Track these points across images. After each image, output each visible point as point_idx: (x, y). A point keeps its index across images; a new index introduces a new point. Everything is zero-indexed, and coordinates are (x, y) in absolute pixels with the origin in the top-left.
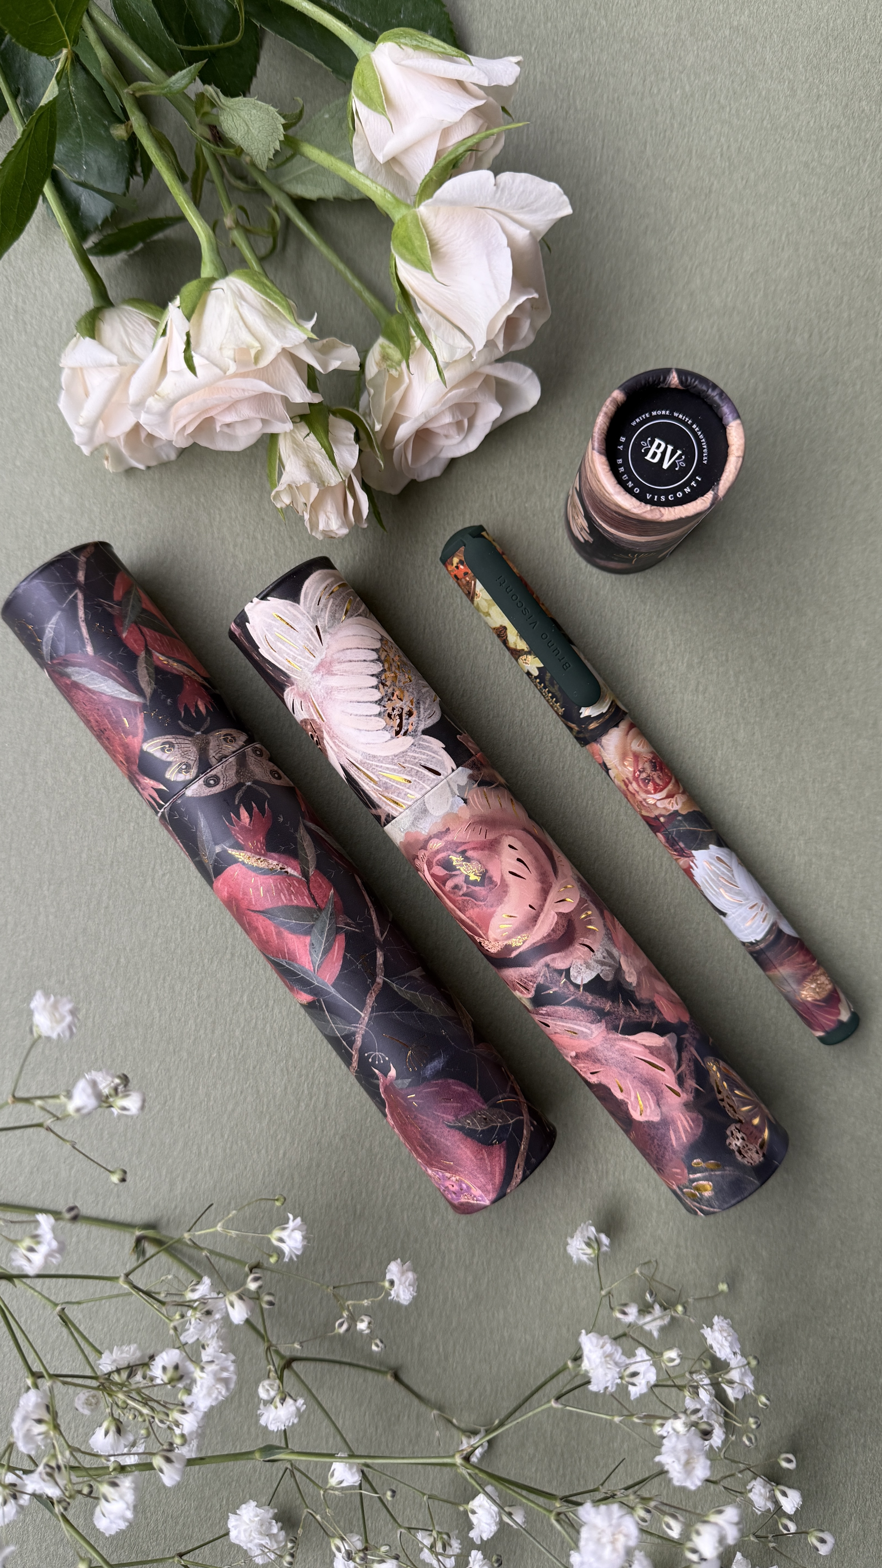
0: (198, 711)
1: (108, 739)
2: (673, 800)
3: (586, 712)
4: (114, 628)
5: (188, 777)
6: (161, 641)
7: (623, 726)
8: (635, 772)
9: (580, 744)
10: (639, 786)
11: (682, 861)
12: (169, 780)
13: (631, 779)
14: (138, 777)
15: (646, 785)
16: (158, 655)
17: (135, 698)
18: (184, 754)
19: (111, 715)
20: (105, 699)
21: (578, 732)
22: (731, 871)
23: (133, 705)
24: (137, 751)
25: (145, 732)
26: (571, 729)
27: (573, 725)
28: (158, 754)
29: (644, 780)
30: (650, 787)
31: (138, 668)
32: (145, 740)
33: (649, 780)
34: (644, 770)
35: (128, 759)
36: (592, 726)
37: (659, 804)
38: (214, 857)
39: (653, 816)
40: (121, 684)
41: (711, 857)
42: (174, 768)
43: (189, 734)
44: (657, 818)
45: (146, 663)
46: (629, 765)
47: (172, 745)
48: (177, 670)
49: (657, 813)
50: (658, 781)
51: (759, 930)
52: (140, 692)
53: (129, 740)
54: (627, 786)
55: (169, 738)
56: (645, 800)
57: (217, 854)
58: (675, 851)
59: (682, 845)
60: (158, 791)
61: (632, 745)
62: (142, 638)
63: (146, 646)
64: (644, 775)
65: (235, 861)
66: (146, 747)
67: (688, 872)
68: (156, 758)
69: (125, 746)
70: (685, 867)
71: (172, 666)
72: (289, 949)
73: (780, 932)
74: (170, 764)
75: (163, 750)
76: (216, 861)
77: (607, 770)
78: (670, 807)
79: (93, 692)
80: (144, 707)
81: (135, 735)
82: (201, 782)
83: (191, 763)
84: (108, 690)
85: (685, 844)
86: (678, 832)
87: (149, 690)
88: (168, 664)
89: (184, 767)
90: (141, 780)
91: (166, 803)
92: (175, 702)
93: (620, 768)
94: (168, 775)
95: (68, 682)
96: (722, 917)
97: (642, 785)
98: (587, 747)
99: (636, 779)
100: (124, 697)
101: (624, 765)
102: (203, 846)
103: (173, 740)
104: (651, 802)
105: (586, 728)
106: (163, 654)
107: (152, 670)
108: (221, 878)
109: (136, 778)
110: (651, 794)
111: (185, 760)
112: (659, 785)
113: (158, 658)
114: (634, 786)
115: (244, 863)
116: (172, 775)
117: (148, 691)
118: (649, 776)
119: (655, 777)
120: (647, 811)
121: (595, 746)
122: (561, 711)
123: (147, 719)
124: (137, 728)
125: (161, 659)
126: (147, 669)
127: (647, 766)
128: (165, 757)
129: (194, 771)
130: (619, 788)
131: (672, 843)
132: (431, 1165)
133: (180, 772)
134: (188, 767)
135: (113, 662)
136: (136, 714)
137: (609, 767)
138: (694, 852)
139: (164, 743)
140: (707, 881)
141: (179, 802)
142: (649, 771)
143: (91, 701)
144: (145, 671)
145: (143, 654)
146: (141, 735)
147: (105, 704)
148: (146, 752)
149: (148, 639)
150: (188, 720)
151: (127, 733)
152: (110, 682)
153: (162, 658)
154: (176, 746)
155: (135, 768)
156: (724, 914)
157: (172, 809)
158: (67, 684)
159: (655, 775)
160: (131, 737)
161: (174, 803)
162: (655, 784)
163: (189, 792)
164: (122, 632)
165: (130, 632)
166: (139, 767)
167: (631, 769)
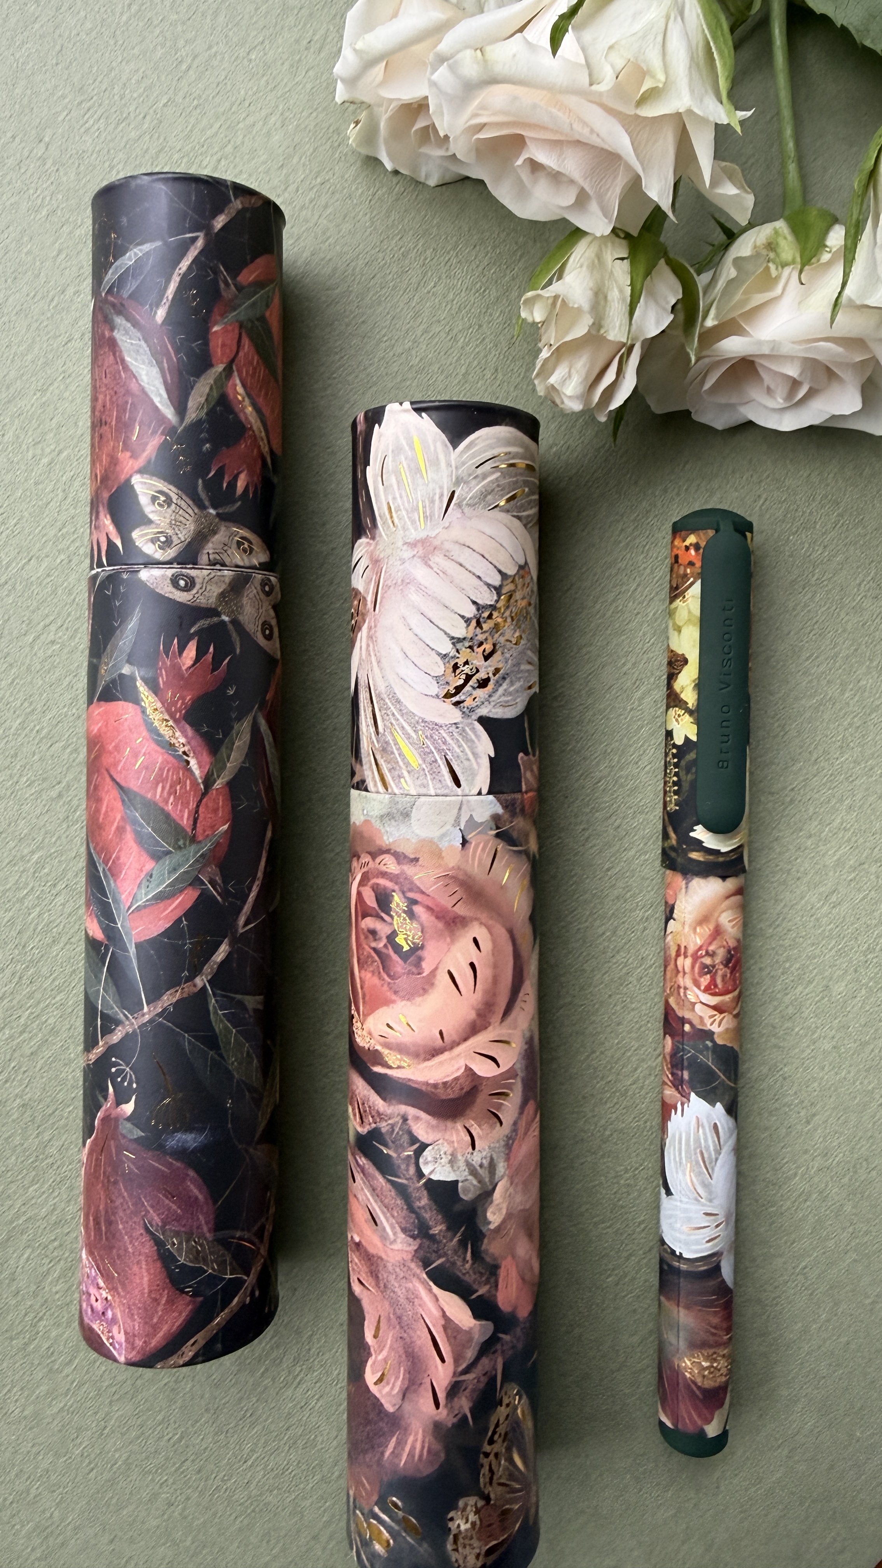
0: (232, 485)
1: (101, 436)
2: (718, 1017)
3: (700, 833)
4: (210, 312)
5: (159, 555)
6: (255, 369)
7: (731, 884)
8: (700, 948)
9: (663, 861)
10: (693, 967)
11: (670, 1092)
12: (132, 542)
13: (690, 951)
14: (101, 509)
15: (702, 974)
16: (238, 382)
17: (169, 412)
18: (175, 524)
19: (125, 410)
20: (133, 386)
21: (672, 848)
22: (718, 1152)
23: (162, 418)
24: (123, 477)
25: (149, 462)
26: (665, 836)
27: (673, 835)
28: (144, 500)
29: (704, 966)
30: (705, 980)
31: (202, 379)
32: (141, 471)
33: (709, 972)
34: (712, 955)
35: (105, 479)
36: (694, 855)
37: (698, 1007)
38: (115, 675)
39: (680, 1014)
40: (165, 382)
41: (708, 1117)
42: (151, 530)
43: (201, 506)
44: (683, 1021)
45: (215, 381)
46: (701, 935)
47: (169, 501)
48: (247, 418)
49: (687, 1015)
50: (719, 981)
51: (694, 1247)
52: (181, 409)
53: (123, 456)
54: (678, 954)
55: (173, 492)
56: (686, 989)
57: (121, 676)
58: (673, 1074)
59: (686, 1075)
60: (110, 544)
61: (724, 915)
62: (234, 348)
63: (232, 361)
64: (708, 961)
65: (136, 701)
66: (137, 481)
67: (666, 1110)
68: (138, 503)
69: (114, 461)
70: (668, 1101)
71: (244, 408)
72: (118, 858)
73: (717, 1268)
74: (150, 522)
75: (154, 499)
76: (113, 681)
77: (669, 915)
78: (708, 1022)
79: (126, 368)
80: (171, 431)
81: (134, 456)
82: (170, 573)
83: (175, 541)
84: (144, 378)
85: (690, 1078)
86: (693, 1059)
87: (194, 416)
88: (240, 402)
89: (163, 539)
90: (102, 515)
91: (109, 565)
92: (213, 453)
93: (687, 929)
94: (135, 534)
95: (107, 334)
96: (663, 1191)
97: (696, 969)
98: (668, 872)
99: (696, 957)
100: (157, 401)
101: (695, 929)
102: (112, 652)
103: (174, 498)
104: (691, 997)
105: (685, 852)
106: (244, 386)
107: (215, 394)
108: (104, 707)
109: (98, 507)
110: (698, 987)
111: (170, 532)
112: (716, 986)
113: (235, 385)
114: (685, 963)
115: (144, 712)
116: (141, 538)
117: (192, 415)
118: (714, 966)
119: (720, 973)
120: (678, 1004)
121: (678, 880)
122: (672, 807)
123: (164, 447)
124: (144, 451)
125: (238, 389)
126: (211, 389)
127: (721, 953)
128: (150, 510)
129: (171, 553)
130: (665, 949)
131: (676, 1062)
132: (91, 1253)
133: (153, 541)
134: (168, 543)
135: (177, 352)
136: (154, 432)
137: (675, 916)
138: (693, 1095)
139: (161, 492)
140: (680, 1143)
141: (125, 576)
142: (718, 960)
143: (116, 377)
144: (207, 390)
145: (220, 368)
146: (141, 462)
147: (128, 392)
148: (132, 486)
149: (241, 354)
150: (213, 486)
151: (126, 447)
152: (155, 372)
153: (240, 389)
154: (173, 506)
155: (106, 495)
156: (669, 1193)
157: (112, 579)
158: (103, 335)
159: (721, 971)
160: (128, 454)
161: (117, 574)
162: (713, 981)
163: (145, 575)
164: (215, 323)
165: (225, 330)
166: (111, 497)
167: (699, 942)
